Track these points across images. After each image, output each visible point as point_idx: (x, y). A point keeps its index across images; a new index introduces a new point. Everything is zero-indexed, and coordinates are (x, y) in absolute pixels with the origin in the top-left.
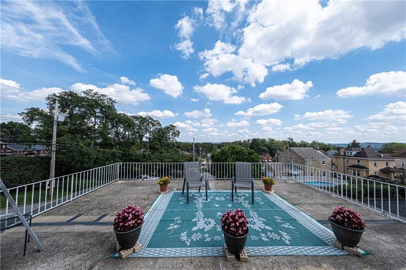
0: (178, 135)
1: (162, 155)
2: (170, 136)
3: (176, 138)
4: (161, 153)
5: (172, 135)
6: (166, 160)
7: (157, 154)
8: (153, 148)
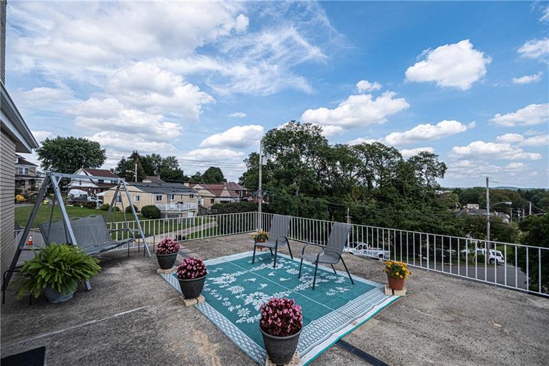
0: (443, 172)
1: (400, 211)
2: (423, 177)
3: (437, 179)
4: (398, 208)
5: (427, 174)
6: (406, 222)
7: (389, 208)
8: (382, 198)
